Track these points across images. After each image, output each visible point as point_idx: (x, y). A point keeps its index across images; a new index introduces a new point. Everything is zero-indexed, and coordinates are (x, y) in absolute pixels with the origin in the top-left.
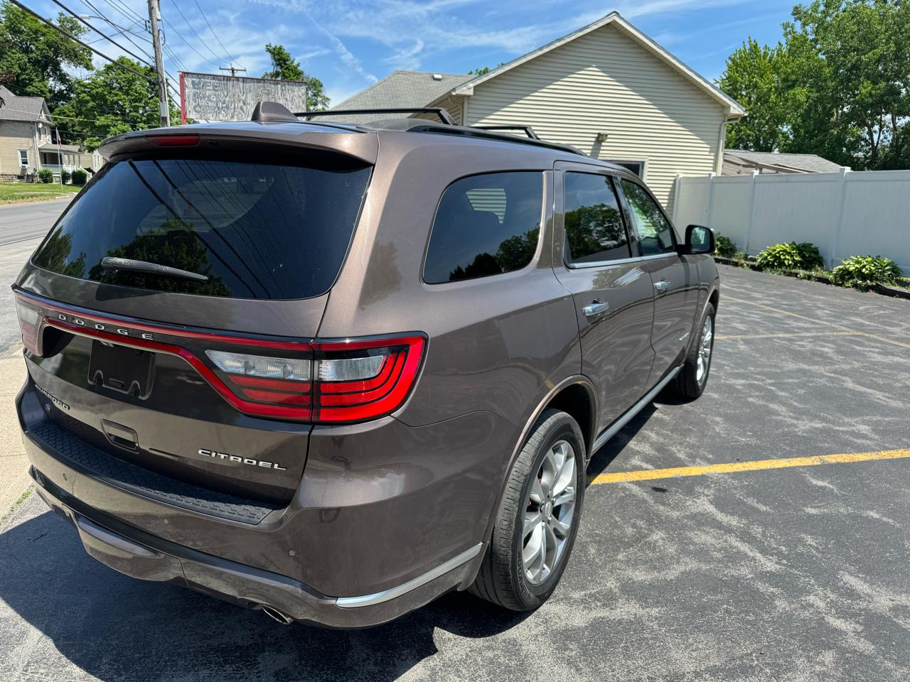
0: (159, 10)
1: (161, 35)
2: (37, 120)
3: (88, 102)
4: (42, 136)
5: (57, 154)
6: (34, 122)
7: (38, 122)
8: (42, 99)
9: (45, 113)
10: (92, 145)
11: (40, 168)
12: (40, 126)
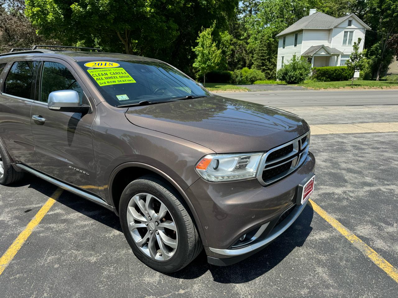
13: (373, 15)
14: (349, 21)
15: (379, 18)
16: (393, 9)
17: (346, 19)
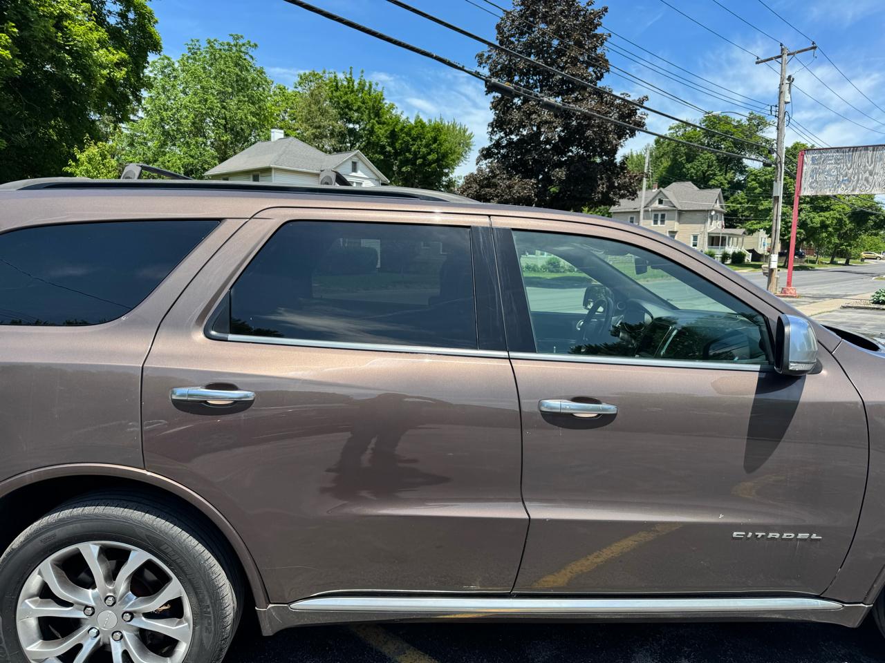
0: (790, 92)
1: (787, 118)
2: (711, 208)
3: (756, 188)
4: (713, 222)
5: (719, 237)
6: (708, 211)
7: (711, 210)
8: (720, 189)
9: (720, 202)
10: (752, 228)
11: (706, 249)
12: (713, 213)
13: (382, 157)
14: (353, 162)
15: (393, 165)
16: (415, 151)
17: (348, 159)
